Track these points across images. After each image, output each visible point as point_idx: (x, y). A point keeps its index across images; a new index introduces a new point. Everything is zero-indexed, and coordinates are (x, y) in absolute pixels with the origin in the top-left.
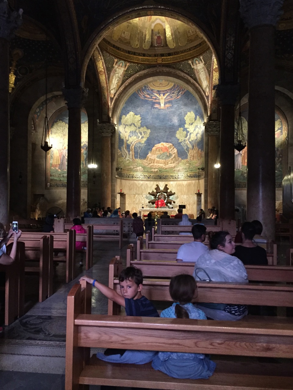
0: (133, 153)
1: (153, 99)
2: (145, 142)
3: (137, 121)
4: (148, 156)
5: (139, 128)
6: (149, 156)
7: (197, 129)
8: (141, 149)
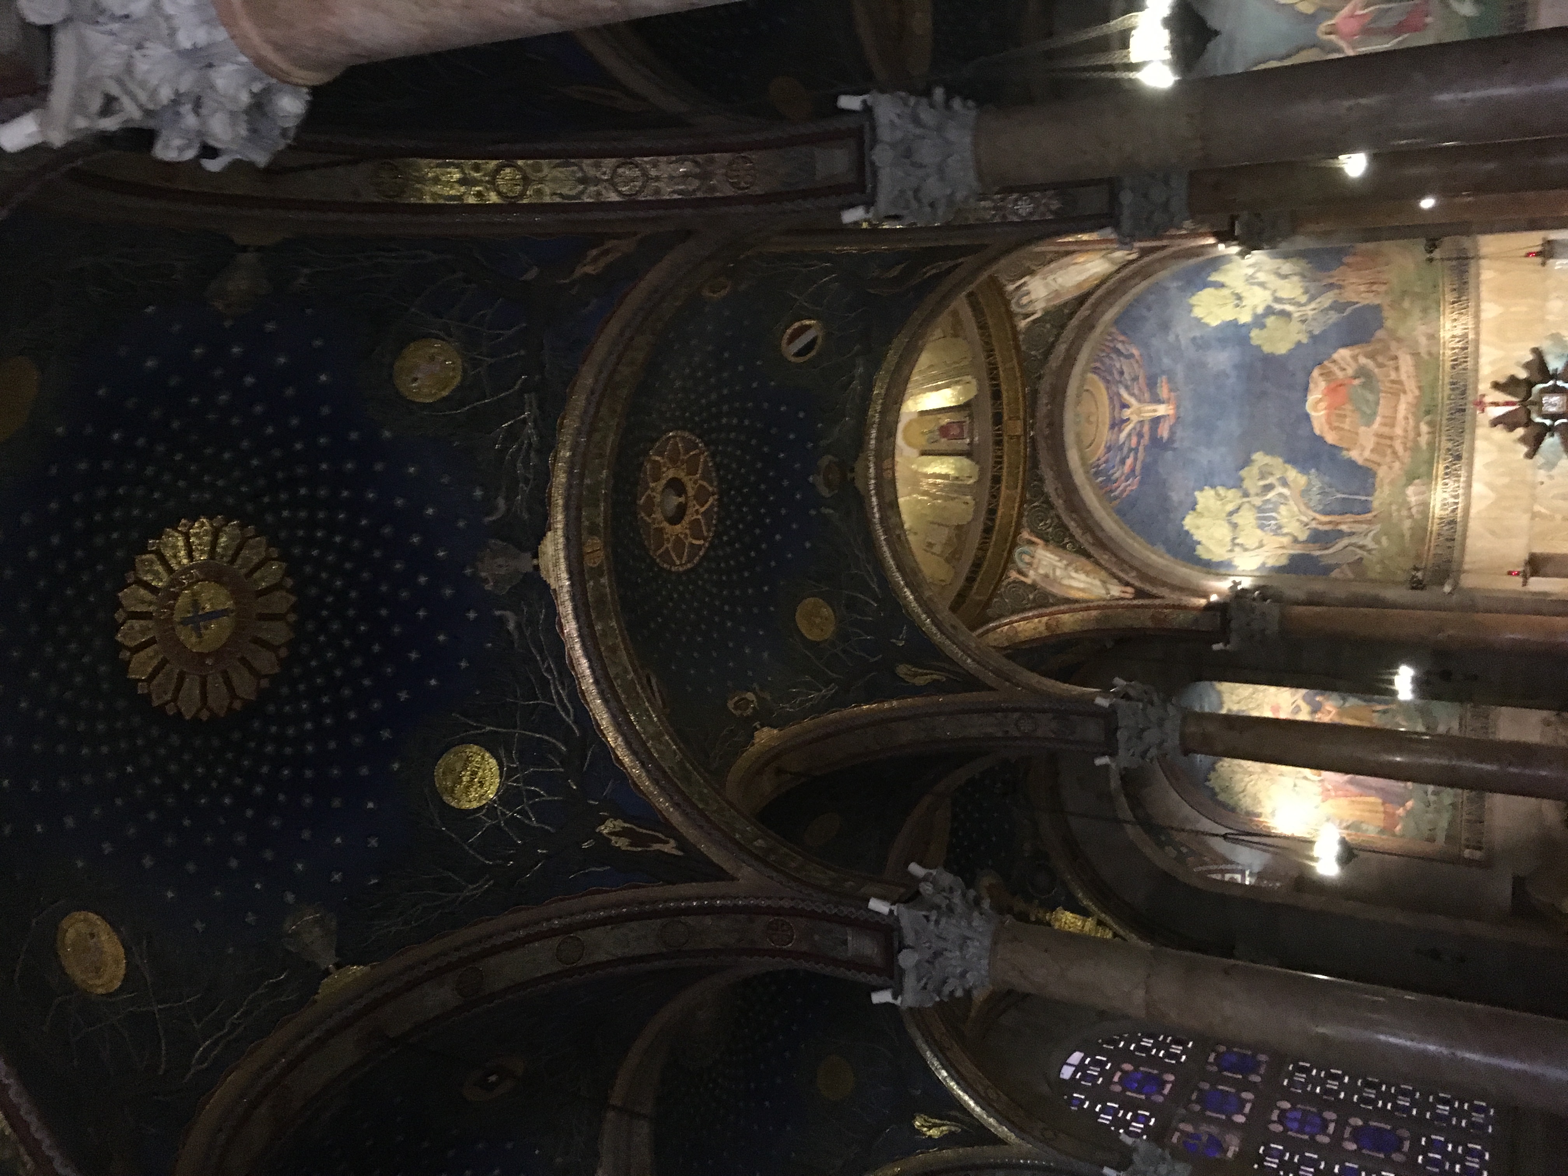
0: (1349, 518)
1: (1139, 443)
2: (1303, 471)
3: (1219, 503)
4: (1360, 462)
5: (1246, 495)
6: (1361, 455)
7: (1262, 277)
8: (1330, 486)
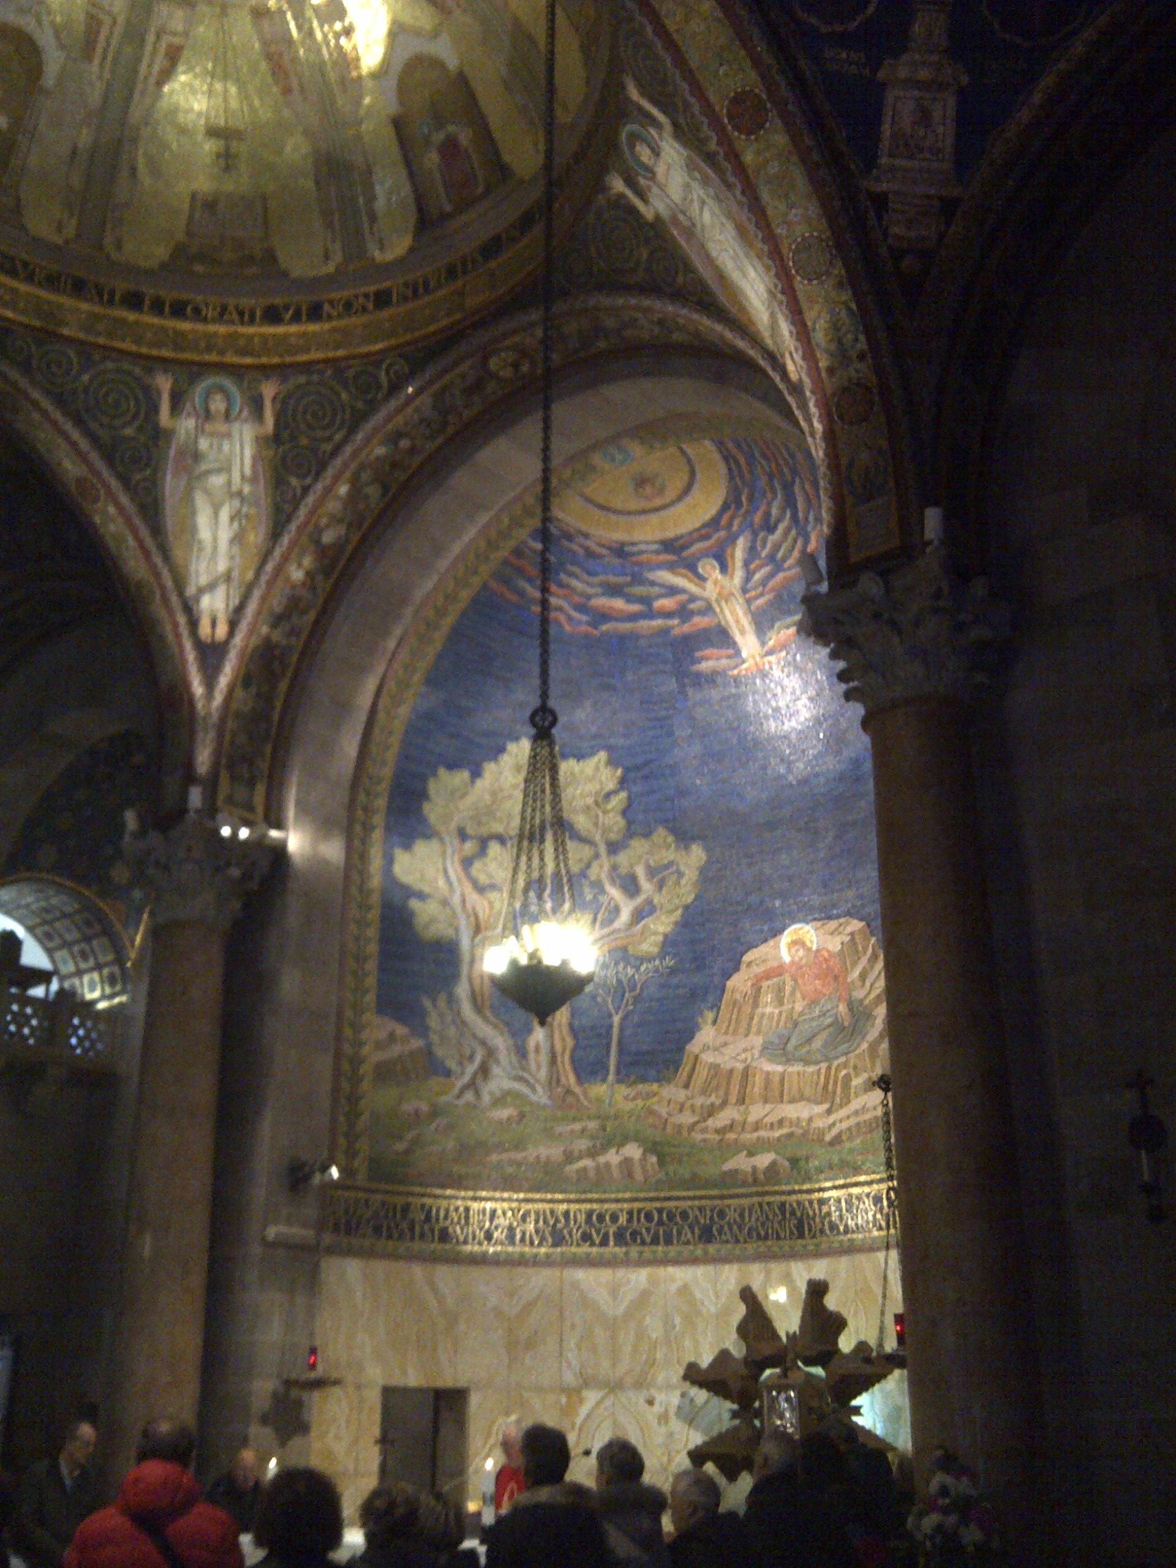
1: (669, 615)
2: (669, 944)
3: (590, 801)
4: (693, 1047)
5: (614, 848)
6: (706, 1048)
8: (637, 1000)
